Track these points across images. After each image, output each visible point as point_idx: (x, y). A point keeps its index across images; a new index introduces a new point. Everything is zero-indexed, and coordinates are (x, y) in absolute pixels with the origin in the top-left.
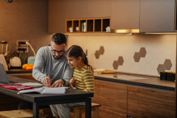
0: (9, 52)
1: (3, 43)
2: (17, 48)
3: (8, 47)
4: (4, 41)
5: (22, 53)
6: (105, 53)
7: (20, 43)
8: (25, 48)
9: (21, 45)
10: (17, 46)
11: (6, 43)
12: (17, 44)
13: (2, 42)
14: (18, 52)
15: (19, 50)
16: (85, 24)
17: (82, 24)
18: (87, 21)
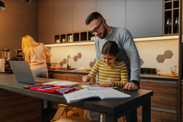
0: (11, 57)
1: (6, 51)
2: (16, 55)
3: (10, 54)
4: (7, 49)
5: (19, 59)
6: (82, 57)
7: (18, 51)
8: (22, 55)
9: (19, 53)
10: (16, 54)
11: (8, 50)
12: (16, 52)
13: (5, 49)
14: (17, 58)
15: (18, 56)
16: (71, 37)
17: (68, 37)
18: (73, 34)
